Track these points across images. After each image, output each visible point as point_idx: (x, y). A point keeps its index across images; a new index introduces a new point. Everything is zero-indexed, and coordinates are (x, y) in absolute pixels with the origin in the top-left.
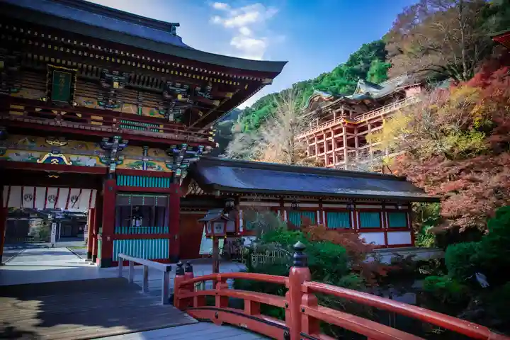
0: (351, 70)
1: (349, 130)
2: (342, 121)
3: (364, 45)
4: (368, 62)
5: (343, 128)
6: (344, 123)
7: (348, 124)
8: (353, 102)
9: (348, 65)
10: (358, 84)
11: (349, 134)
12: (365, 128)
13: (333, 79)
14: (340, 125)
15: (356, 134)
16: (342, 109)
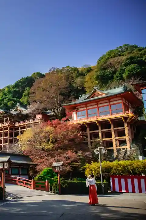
0: (15, 91)
1: (11, 129)
2: (8, 125)
3: (22, 78)
4: (24, 88)
5: (8, 128)
6: (9, 126)
7: (11, 126)
8: (14, 116)
9: (14, 87)
10: (17, 105)
11: (10, 131)
12: (18, 129)
13: (5, 94)
14: (7, 126)
15: (14, 131)
16: (8, 118)
